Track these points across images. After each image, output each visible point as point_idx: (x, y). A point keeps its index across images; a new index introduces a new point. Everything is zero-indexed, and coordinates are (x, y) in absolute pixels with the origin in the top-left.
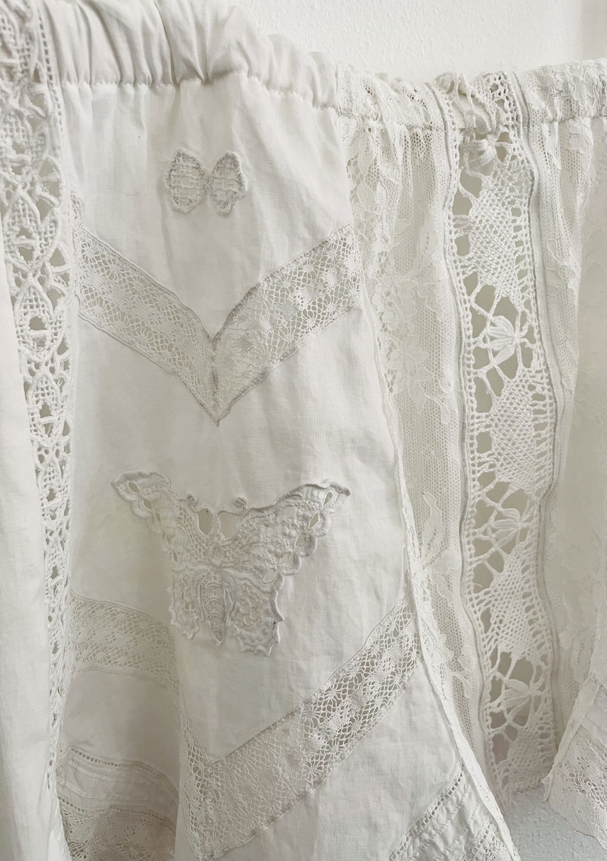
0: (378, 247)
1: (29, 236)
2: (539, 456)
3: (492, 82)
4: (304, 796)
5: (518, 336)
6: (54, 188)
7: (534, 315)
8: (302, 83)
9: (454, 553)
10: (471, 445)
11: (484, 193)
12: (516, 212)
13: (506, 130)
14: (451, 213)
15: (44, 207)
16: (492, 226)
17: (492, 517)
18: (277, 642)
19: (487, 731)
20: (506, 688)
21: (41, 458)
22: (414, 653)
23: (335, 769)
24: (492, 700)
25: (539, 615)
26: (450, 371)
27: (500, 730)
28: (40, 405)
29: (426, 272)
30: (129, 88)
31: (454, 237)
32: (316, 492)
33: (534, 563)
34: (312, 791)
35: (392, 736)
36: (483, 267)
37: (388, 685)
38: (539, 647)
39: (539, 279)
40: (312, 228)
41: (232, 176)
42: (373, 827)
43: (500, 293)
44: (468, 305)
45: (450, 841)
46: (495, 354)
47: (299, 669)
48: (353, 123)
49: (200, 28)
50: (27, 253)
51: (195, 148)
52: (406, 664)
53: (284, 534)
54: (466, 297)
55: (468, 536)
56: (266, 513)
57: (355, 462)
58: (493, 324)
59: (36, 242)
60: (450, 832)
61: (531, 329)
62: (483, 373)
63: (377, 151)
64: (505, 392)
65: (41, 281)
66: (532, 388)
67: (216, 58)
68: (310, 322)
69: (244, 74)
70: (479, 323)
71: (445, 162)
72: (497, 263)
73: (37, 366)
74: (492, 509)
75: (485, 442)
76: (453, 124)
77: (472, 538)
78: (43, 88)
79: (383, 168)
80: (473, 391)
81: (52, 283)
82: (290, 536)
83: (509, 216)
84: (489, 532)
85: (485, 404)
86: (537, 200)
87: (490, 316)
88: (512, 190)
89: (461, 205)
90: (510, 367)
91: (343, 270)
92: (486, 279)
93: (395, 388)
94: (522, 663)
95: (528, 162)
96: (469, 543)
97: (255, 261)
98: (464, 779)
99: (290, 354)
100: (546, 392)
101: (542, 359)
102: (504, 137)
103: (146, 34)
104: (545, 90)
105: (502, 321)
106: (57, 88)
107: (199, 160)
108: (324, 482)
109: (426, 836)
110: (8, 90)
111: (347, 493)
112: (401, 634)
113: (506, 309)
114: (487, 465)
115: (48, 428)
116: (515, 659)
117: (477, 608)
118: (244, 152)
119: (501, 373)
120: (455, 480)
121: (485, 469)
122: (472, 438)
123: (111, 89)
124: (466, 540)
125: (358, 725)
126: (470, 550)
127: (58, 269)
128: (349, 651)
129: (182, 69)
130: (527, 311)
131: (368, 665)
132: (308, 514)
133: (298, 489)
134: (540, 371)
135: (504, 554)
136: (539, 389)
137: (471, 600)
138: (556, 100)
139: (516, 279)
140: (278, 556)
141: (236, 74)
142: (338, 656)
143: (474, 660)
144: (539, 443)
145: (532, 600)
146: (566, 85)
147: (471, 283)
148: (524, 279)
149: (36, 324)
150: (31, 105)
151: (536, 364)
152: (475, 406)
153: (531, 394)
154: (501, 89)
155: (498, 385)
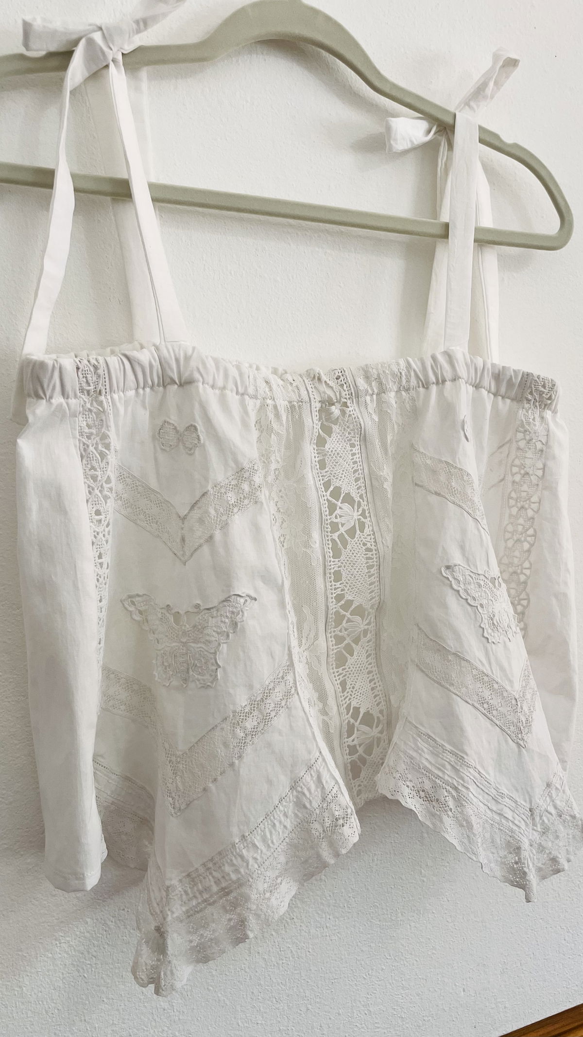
0: (273, 466)
1: (95, 470)
2: (370, 584)
3: (337, 374)
4: (232, 765)
5: (356, 515)
6: (108, 446)
7: (365, 503)
8: (231, 385)
9: (322, 642)
10: (330, 578)
11: (334, 435)
12: (353, 445)
13: (345, 400)
14: (315, 447)
15: (103, 456)
16: (338, 454)
17: (345, 622)
18: (218, 679)
19: (346, 757)
20: (358, 730)
21: (98, 580)
22: (293, 690)
23: (249, 749)
24: (349, 737)
25: (377, 684)
26: (316, 535)
27: (355, 757)
28: (98, 553)
29: (301, 480)
30: (141, 391)
31: (317, 459)
32: (239, 598)
33: (374, 652)
34: (237, 762)
35: (280, 733)
36: (334, 476)
37: (278, 705)
38: (378, 705)
39: (368, 482)
40: (236, 462)
41: (194, 435)
42: (270, 782)
43: (345, 489)
44: (325, 498)
45: (313, 791)
46: (343, 525)
47: (230, 693)
48: (258, 402)
49: (177, 361)
50: (94, 478)
51: (173, 419)
52: (288, 695)
53: (222, 621)
54: (324, 493)
55: (330, 633)
56: (212, 610)
57: (260, 584)
58: (340, 508)
59: (99, 473)
60: (313, 788)
61: (364, 510)
62: (335, 536)
63: (271, 416)
64: (349, 547)
65: (101, 491)
66: (364, 544)
67: (186, 375)
68: (236, 510)
69: (200, 384)
70: (332, 508)
71: (310, 420)
72: (342, 474)
73: (98, 534)
74: (344, 616)
75: (338, 576)
76: (315, 398)
77: (333, 634)
78: (102, 398)
79: (275, 426)
80: (330, 546)
81: (106, 493)
82: (225, 623)
83: (349, 448)
84: (343, 630)
85: (337, 554)
86: (364, 439)
87: (339, 504)
88: (349, 433)
89: (321, 442)
90: (352, 532)
91: (252, 482)
92: (336, 483)
93: (285, 544)
94: (367, 714)
95: (358, 418)
96: (331, 637)
97: (206, 479)
98: (320, 759)
99: (225, 526)
100: (373, 547)
101: (371, 528)
102: (345, 405)
103: (151, 366)
104: (367, 377)
105: (346, 506)
106: (109, 397)
107: (176, 425)
108: (243, 593)
109: (299, 789)
110: (86, 400)
111: (255, 599)
112: (285, 677)
113: (349, 499)
114: (340, 589)
115: (101, 564)
116: (362, 711)
117: (337, 678)
118: (200, 423)
119: (346, 536)
120: (321, 600)
121: (339, 592)
122: (330, 574)
123: (131, 393)
124: (330, 635)
125: (262, 725)
126: (332, 641)
127: (108, 486)
128: (257, 686)
129: (168, 380)
130: (361, 500)
131: (267, 693)
132: (235, 610)
133: (229, 597)
134: (370, 535)
135: (354, 645)
136: (369, 545)
137: (334, 673)
138: (373, 384)
139: (354, 483)
140: (218, 633)
141: (196, 384)
142: (251, 687)
143: (335, 708)
144: (370, 577)
145: (373, 676)
146: (378, 375)
147: (327, 485)
148: (359, 482)
149: (98, 513)
150: (96, 406)
151: (367, 531)
152: (331, 555)
153: (364, 548)
154: (342, 378)
155: (345, 544)
